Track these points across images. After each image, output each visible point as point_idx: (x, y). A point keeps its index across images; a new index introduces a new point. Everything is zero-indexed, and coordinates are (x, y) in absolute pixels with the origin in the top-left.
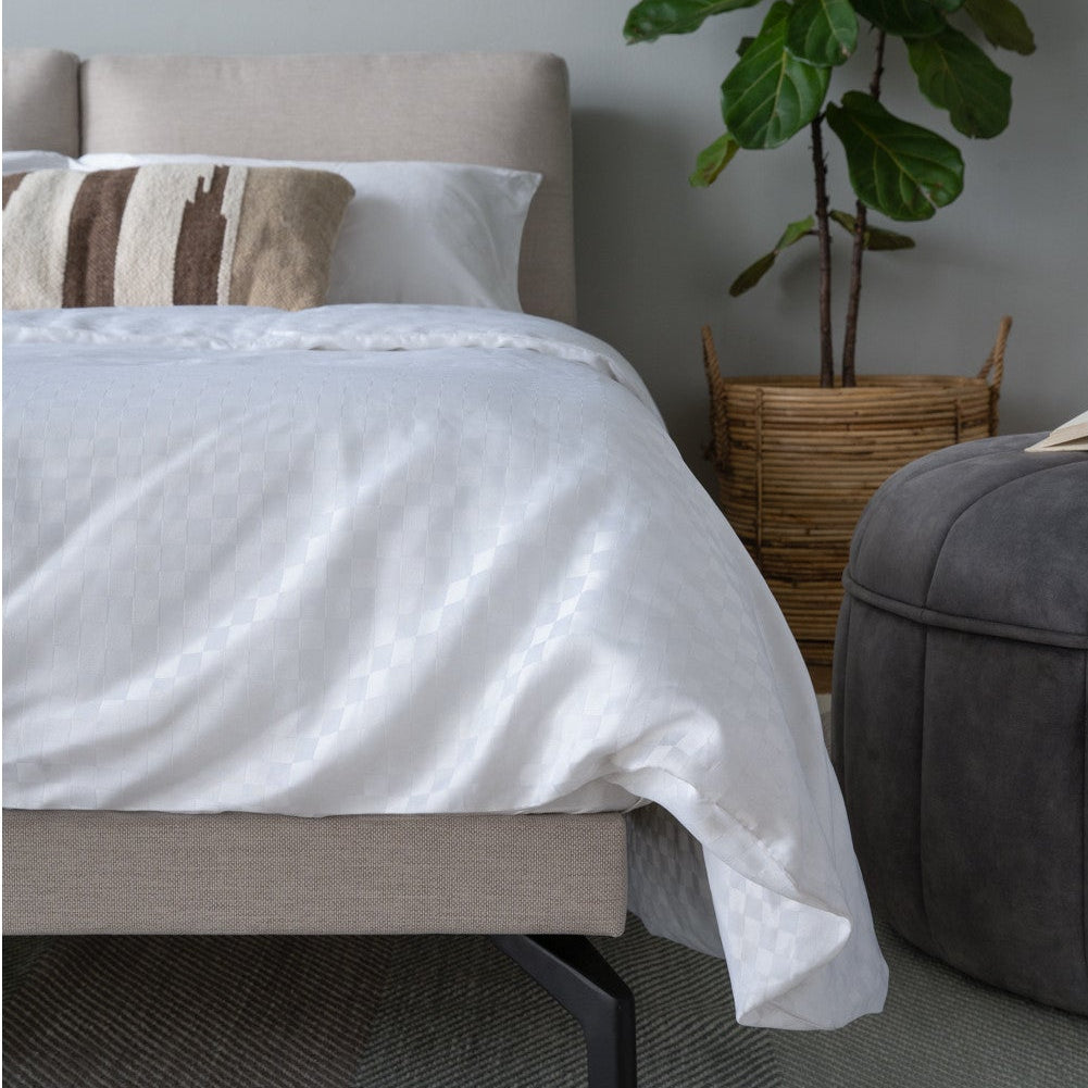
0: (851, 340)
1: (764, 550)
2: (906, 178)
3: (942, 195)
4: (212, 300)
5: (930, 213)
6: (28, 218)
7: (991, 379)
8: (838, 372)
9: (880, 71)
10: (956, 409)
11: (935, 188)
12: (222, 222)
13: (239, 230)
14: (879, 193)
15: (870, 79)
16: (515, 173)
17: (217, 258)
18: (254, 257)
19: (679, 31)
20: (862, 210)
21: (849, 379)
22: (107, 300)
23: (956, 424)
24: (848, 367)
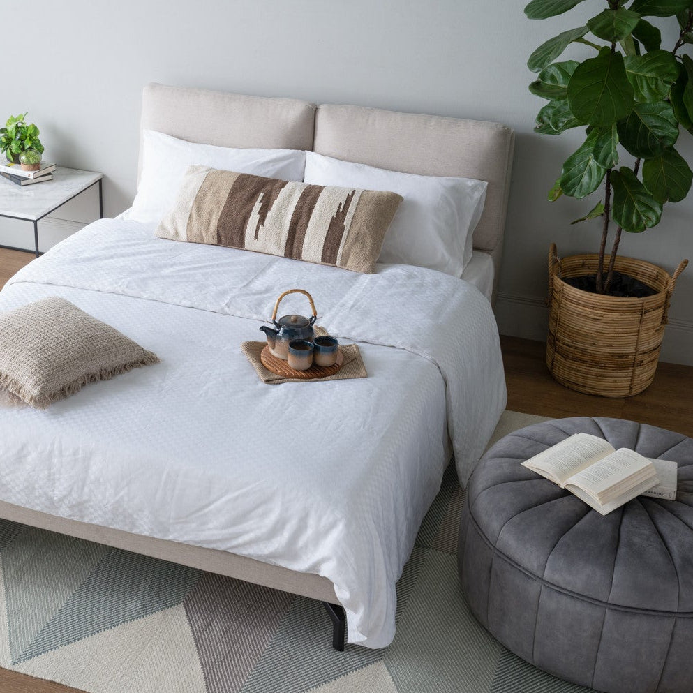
1: (557, 342)
2: (637, 211)
3: (650, 223)
4: (333, 264)
5: (643, 229)
6: (277, 217)
11: (648, 218)
12: (343, 228)
13: (348, 233)
14: (623, 218)
16: (477, 183)
17: (338, 245)
18: (352, 246)
22: (299, 258)
23: (642, 312)
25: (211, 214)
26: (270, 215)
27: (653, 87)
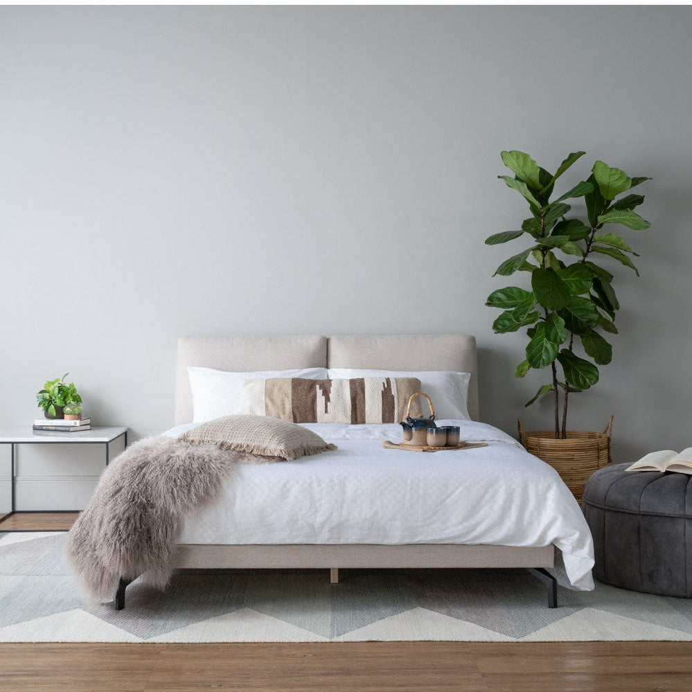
0: (564, 422)
2: (581, 376)
3: (592, 382)
4: (393, 422)
5: (589, 387)
6: (338, 396)
7: (608, 434)
8: (561, 433)
9: (572, 342)
10: (598, 445)
11: (590, 379)
12: (393, 397)
13: (398, 399)
14: (573, 379)
15: (569, 344)
16: (463, 373)
17: (394, 408)
19: (512, 331)
20: (567, 383)
21: (564, 437)
22: (363, 422)
23: (598, 450)
24: (564, 431)
25: (283, 401)
26: (331, 396)
27: (579, 285)
